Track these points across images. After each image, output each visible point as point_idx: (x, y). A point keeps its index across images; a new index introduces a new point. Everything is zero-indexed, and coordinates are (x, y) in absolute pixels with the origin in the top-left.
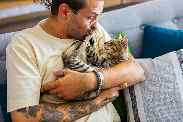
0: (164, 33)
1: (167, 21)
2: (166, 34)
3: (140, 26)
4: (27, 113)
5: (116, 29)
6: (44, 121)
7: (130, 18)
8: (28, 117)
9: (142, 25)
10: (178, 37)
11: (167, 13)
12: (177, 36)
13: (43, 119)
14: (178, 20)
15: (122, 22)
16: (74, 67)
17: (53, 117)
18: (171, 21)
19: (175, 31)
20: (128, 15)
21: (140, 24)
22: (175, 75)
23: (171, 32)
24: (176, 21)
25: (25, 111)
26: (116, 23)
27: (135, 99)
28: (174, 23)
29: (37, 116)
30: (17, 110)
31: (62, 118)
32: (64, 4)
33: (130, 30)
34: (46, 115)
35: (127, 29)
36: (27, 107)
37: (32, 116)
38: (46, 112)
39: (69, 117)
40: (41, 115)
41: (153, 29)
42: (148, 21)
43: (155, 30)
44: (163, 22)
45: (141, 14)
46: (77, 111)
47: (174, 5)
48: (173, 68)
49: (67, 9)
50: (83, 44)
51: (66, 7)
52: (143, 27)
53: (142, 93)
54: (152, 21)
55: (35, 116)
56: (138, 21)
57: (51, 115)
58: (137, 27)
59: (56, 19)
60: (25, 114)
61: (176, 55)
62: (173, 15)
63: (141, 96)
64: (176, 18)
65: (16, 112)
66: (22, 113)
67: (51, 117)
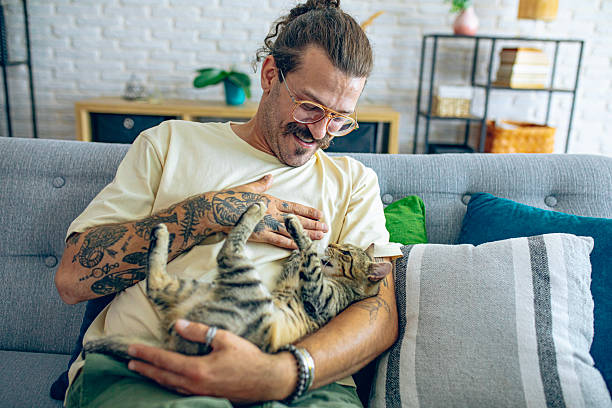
0: (515, 208)
2: (516, 211)
3: (463, 195)
5: (404, 187)
7: (445, 171)
9: (468, 194)
10: (546, 219)
14: (558, 201)
15: (420, 175)
18: (541, 200)
21: (464, 189)
24: (553, 201)
26: (404, 173)
28: (549, 206)
33: (437, 196)
35: (427, 192)
41: (488, 200)
42: (484, 188)
43: (494, 201)
48: (511, 262)
52: (468, 198)
56: (458, 180)
58: (453, 194)
62: (546, 188)
64: (553, 195)
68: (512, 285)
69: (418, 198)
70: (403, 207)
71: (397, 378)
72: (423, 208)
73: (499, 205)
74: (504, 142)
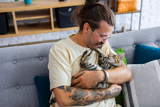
0: (150, 49)
1: (151, 42)
2: (150, 50)
3: (133, 45)
4: (65, 90)
5: (117, 45)
6: (76, 95)
7: (127, 39)
8: (66, 92)
9: (134, 44)
11: (151, 37)
12: (158, 51)
13: (75, 94)
14: (158, 43)
15: (121, 41)
16: (88, 67)
17: (81, 93)
18: (154, 43)
19: (156, 48)
20: (125, 37)
21: (133, 43)
22: (157, 73)
23: (154, 49)
24: (157, 43)
25: (64, 89)
26: (116, 41)
27: (130, 90)
28: (156, 44)
29: (72, 92)
30: (58, 87)
31: (87, 95)
32: (87, 23)
33: (126, 47)
34: (77, 91)
35: (124, 46)
36: (65, 86)
37: (68, 92)
38: (77, 90)
39: (91, 95)
40: (74, 91)
41: (141, 47)
43: (143, 47)
44: (149, 43)
45: (133, 36)
46: (97, 92)
47: (156, 32)
49: (88, 27)
50: (92, 53)
51: (88, 25)
52: (135, 46)
53: (135, 85)
54: (141, 42)
55: (70, 92)
56: (131, 41)
57: (80, 92)
58: (130, 45)
59: (82, 33)
60: (63, 90)
61: (158, 61)
62: (155, 39)
63: (134, 87)
64: (157, 41)
65: (57, 88)
66: (62, 89)
67: (80, 93)
68: (157, 76)
69: (122, 49)
70: (118, 52)
71: (133, 104)
72: (124, 51)
73: (145, 48)
74: (122, 5)
